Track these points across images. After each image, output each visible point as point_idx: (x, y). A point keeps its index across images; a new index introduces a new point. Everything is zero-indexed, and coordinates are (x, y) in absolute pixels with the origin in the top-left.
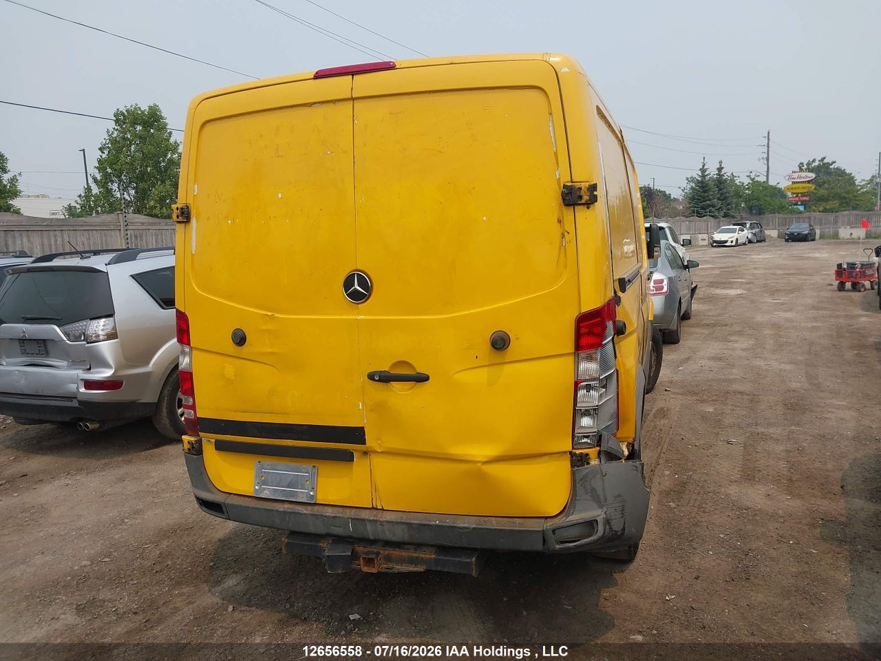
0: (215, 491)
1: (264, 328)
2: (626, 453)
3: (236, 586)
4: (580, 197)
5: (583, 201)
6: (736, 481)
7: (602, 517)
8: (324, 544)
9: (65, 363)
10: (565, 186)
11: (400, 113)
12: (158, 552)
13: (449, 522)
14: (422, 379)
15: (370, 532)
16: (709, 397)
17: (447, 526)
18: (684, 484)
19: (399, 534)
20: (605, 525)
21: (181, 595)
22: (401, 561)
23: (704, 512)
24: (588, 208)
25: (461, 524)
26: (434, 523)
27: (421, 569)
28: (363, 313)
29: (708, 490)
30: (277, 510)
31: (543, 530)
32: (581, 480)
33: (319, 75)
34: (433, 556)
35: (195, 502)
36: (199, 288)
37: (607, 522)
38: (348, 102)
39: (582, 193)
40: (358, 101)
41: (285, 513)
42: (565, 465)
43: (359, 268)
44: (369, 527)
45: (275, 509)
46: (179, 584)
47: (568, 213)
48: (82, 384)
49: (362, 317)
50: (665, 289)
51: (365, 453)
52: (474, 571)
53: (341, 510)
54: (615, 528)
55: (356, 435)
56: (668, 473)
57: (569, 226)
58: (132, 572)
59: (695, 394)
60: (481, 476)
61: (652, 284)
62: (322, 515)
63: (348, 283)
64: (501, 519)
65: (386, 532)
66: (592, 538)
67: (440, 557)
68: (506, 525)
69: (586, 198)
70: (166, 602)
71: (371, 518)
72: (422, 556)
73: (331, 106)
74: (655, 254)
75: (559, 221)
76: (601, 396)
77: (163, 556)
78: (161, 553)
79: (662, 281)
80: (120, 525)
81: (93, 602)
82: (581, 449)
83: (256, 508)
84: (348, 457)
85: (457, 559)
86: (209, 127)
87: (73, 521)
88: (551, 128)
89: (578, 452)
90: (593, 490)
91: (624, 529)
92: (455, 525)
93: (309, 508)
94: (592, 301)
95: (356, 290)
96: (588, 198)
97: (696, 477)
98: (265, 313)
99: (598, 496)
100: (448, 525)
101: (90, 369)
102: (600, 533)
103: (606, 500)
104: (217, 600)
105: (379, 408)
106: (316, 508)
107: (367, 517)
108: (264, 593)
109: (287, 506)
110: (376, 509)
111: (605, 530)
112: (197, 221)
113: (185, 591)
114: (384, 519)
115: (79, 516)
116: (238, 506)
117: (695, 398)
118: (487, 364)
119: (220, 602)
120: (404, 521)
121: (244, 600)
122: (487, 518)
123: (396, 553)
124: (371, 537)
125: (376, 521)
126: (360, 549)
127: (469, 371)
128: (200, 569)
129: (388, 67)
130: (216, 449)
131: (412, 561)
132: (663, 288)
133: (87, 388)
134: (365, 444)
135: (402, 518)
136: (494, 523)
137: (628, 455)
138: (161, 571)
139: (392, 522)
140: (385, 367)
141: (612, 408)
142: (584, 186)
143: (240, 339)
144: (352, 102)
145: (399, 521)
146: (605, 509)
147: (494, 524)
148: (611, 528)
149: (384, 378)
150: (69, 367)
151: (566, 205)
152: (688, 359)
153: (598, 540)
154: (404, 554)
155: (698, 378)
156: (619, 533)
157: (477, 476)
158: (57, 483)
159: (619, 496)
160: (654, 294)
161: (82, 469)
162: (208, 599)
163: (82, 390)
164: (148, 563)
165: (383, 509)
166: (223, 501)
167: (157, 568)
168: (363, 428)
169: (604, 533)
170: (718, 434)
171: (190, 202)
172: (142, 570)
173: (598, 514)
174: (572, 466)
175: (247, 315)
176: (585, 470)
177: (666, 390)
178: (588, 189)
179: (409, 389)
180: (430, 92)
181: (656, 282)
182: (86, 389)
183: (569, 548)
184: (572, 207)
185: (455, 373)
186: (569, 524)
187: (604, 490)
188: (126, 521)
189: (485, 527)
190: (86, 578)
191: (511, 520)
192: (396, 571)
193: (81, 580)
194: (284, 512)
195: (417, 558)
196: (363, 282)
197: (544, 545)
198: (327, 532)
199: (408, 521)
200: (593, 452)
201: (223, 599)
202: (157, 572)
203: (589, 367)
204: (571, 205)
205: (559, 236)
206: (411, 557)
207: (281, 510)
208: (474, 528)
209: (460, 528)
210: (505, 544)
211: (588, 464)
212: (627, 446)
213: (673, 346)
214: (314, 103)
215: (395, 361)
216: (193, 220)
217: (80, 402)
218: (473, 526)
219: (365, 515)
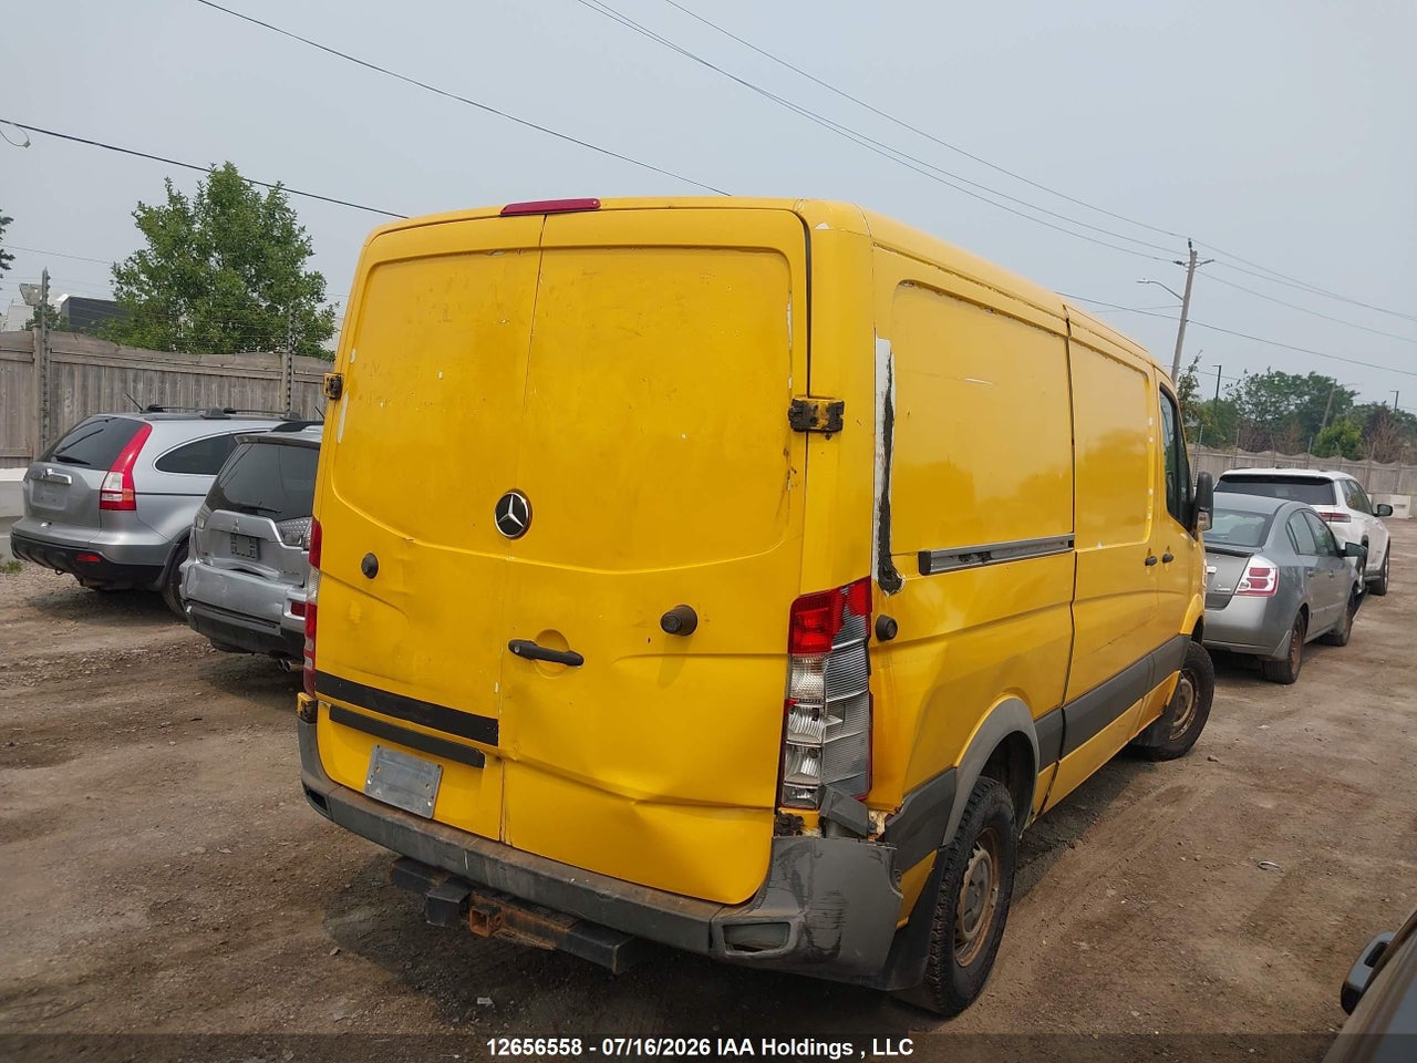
0: (323, 777)
1: (400, 557)
2: (881, 829)
3: (360, 922)
4: (814, 421)
5: (818, 427)
6: (1225, 931)
7: (798, 920)
8: (436, 882)
9: (276, 573)
10: (794, 402)
11: (595, 273)
12: (294, 855)
13: (587, 883)
14: (574, 661)
15: (489, 875)
16: (1280, 784)
17: (582, 889)
18: (1126, 917)
19: (523, 888)
20: (800, 933)
21: (285, 918)
22: (527, 928)
23: (1132, 970)
24: (828, 438)
25: (603, 889)
26: (567, 880)
27: (549, 945)
28: (514, 554)
29: (1165, 935)
30: (384, 820)
31: (710, 923)
32: (781, 856)
33: (508, 212)
34: (566, 931)
35: (302, 790)
36: (339, 493)
37: (806, 929)
38: (535, 252)
39: (818, 414)
40: (548, 252)
41: (392, 825)
42: (765, 829)
43: (518, 487)
44: (488, 868)
45: (382, 816)
46: (293, 903)
47: (798, 442)
48: (288, 606)
49: (513, 559)
50: (1270, 587)
51: (499, 759)
52: (615, 965)
53: (460, 835)
54: (819, 942)
55: (486, 729)
56: (1113, 893)
57: (798, 463)
58: (247, 874)
59: (1259, 773)
60: (634, 823)
61: (1247, 575)
62: (434, 839)
63: (501, 509)
64: (660, 894)
65: (509, 881)
66: (777, 951)
67: (576, 935)
68: (662, 904)
69: (823, 422)
70: (264, 923)
71: (492, 856)
72: (553, 926)
73: (514, 258)
74: (1200, 522)
75: (786, 453)
76: (830, 730)
77: (296, 862)
78: (296, 857)
79: (1266, 572)
80: (272, 808)
81: (174, 904)
82: (794, 808)
83: (361, 811)
84: (475, 761)
85: (597, 942)
86: (379, 273)
87: (220, 792)
88: (789, 313)
89: (784, 811)
90: (796, 875)
91: (837, 948)
92: (593, 889)
93: (424, 824)
94: (819, 581)
95: (510, 520)
96: (826, 423)
97: (1157, 911)
98: (403, 536)
99: (801, 886)
100: (585, 886)
101: (302, 586)
102: (791, 945)
103: (810, 895)
104: (326, 936)
105: (518, 695)
106: (435, 828)
107: (487, 854)
108: (391, 941)
109: (398, 816)
110: (505, 844)
111: (798, 943)
112: (349, 399)
113: (293, 913)
114: (507, 861)
115: (230, 786)
116: (341, 802)
117: (1254, 780)
118: (660, 652)
119: (328, 939)
120: (531, 868)
121: (358, 945)
122: (642, 889)
123: (522, 915)
124: (490, 885)
125: (497, 860)
126: (479, 899)
127: (639, 660)
128: (329, 889)
129: (590, 206)
130: (330, 718)
131: (541, 932)
132: (1266, 584)
133: (294, 611)
134: (496, 744)
135: (530, 864)
136: (648, 898)
137: (883, 834)
138: (280, 881)
139: (516, 867)
140: (530, 636)
141: (858, 752)
142: (822, 404)
143: (371, 569)
144: (540, 253)
145: (525, 867)
146: (807, 909)
147: (646, 899)
148: (811, 942)
149: (527, 652)
150: (280, 580)
151: (796, 430)
152: (1289, 713)
153: (785, 956)
154: (531, 918)
155: (1284, 749)
156: (826, 953)
157: (627, 820)
158: (232, 737)
159: (838, 894)
160: (1248, 591)
161: (270, 724)
162: (318, 931)
163: (288, 614)
164: (273, 867)
165: (511, 846)
166: (326, 792)
167: (279, 876)
168: (496, 721)
169: (797, 946)
170: (1250, 848)
171: (345, 371)
172: (259, 874)
173: (794, 914)
174: (775, 833)
175: (384, 534)
176: (791, 841)
177: (1209, 759)
178: (828, 410)
179: (558, 674)
180: (636, 247)
181: (1254, 571)
182: (293, 613)
183: (742, 959)
184: (805, 433)
185: (618, 660)
186: (748, 921)
187: (810, 878)
188: (281, 804)
189: (632, 900)
190: (188, 869)
191: (674, 898)
192: (515, 941)
193: (182, 871)
194: (392, 823)
195: (546, 928)
196: (519, 510)
197: (710, 947)
198: (438, 863)
199: (536, 870)
200: (810, 817)
201: (334, 937)
202: (275, 881)
203: (809, 682)
204: (802, 431)
205: (783, 473)
206: (540, 926)
207: (389, 819)
208: (617, 900)
209: (598, 894)
210: (658, 933)
211: (801, 833)
212: (886, 820)
213: (1277, 687)
214: (496, 251)
215: (543, 630)
216: (345, 397)
217: (282, 629)
218: (617, 896)
219: (487, 850)
